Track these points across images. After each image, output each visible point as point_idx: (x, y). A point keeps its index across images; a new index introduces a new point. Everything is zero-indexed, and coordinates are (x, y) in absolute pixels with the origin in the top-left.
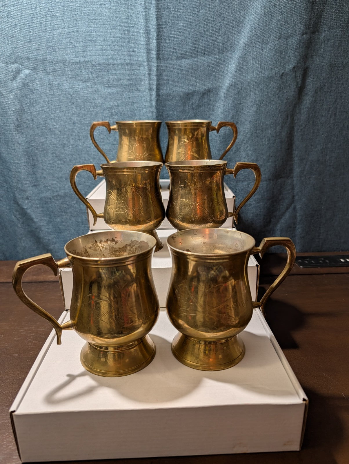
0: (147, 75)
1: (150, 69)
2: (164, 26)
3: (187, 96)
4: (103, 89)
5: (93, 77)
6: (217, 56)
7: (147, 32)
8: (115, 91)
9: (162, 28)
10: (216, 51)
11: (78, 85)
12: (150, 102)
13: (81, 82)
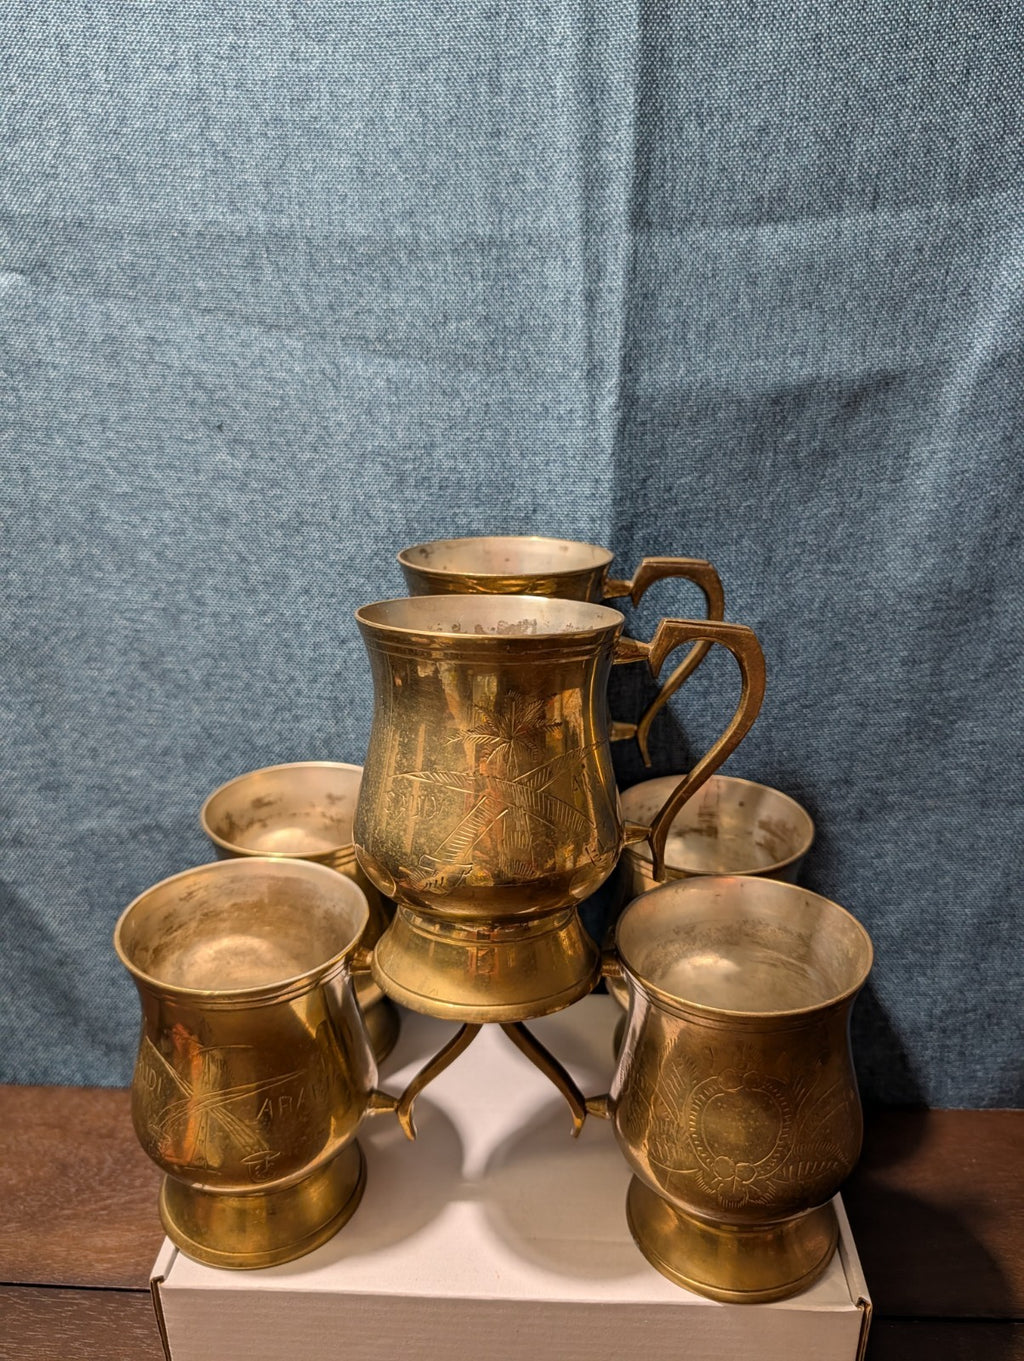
0: (577, 300)
1: (594, 269)
2: (678, 53)
3: (775, 402)
4: (358, 366)
5: (314, 309)
6: (940, 208)
7: (592, 89)
8: (420, 373)
9: (666, 63)
10: (939, 185)
11: (243, 344)
12: (584, 428)
13: (255, 331)
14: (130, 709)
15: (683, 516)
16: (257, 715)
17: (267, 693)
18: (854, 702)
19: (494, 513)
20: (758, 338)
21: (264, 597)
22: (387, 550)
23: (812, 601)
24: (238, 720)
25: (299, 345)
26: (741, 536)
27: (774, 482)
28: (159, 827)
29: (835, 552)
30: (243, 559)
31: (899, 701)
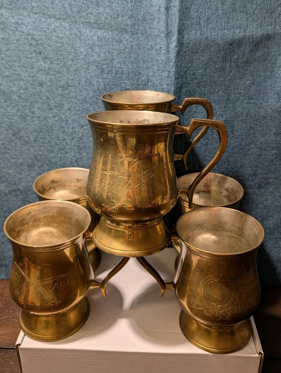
0: (163, 10)
3: (231, 45)
4: (88, 32)
5: (73, 13)
8: (109, 35)
11: (48, 25)
12: (165, 54)
13: (53, 20)
14: (9, 149)
15: (199, 84)
16: (52, 152)
17: (56, 144)
18: (257, 148)
19: (134, 83)
20: (225, 23)
21: (55, 111)
22: (98, 95)
23: (243, 113)
24: (46, 153)
25: (67, 25)
26: (219, 91)
27: (230, 72)
28: (19, 190)
29: (251, 96)
30: (48, 98)
31: (273, 147)
